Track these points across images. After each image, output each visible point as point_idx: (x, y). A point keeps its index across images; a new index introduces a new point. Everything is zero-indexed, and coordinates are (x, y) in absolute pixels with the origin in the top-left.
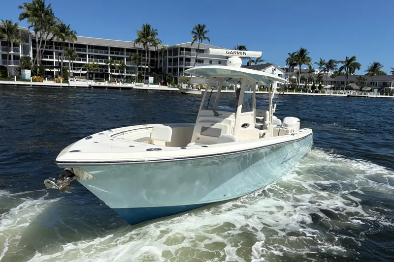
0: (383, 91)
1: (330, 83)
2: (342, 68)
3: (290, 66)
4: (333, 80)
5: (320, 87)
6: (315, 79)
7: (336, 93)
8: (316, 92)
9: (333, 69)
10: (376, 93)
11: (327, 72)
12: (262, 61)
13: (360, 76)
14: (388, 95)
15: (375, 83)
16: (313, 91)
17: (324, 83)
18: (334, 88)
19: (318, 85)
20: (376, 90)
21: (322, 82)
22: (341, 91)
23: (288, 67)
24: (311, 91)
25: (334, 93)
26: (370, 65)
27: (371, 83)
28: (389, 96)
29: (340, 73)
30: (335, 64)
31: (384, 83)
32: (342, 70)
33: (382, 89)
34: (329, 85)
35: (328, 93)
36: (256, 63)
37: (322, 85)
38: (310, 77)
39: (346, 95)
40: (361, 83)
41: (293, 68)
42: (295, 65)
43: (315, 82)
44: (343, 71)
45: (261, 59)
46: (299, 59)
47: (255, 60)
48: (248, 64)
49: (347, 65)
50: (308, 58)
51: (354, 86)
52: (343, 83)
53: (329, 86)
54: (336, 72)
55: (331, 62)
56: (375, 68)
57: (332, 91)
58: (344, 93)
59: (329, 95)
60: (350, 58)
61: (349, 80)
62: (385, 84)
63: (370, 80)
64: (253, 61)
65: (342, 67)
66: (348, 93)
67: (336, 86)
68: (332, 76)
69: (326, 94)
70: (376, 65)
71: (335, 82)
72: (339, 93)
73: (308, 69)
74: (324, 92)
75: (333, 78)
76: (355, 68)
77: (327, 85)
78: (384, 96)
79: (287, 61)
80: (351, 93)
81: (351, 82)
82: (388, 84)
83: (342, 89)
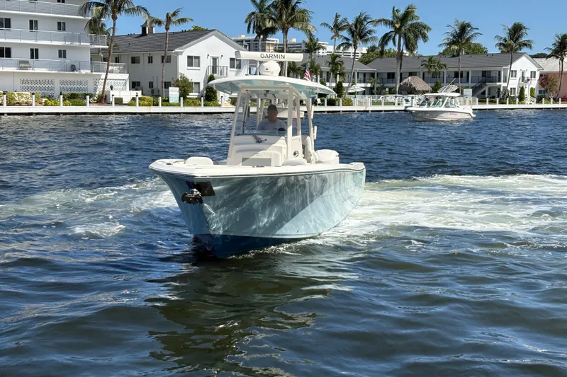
0: (484, 93)
1: (361, 77)
2: (386, 39)
3: (259, 36)
4: (367, 69)
5: (339, 89)
6: (326, 68)
7: (379, 103)
8: (331, 103)
9: (366, 41)
10: (470, 98)
11: (351, 50)
12: (183, 20)
13: (431, 59)
14: (495, 102)
15: (465, 75)
16: (322, 101)
17: (346, 78)
18: (370, 91)
19: (334, 85)
20: (468, 92)
21: (342, 74)
22: (390, 98)
23: (253, 36)
24: (319, 101)
25: (374, 103)
26: (451, 30)
27: (456, 75)
28: (497, 106)
29: (382, 53)
30: (370, 27)
31: (484, 73)
32: (386, 43)
33: (480, 87)
34: (360, 82)
35: (361, 104)
36: (167, 29)
37: (345, 85)
38: (312, 63)
39: (402, 108)
40: (435, 75)
41: (264, 39)
42: (272, 30)
43: (325, 75)
44: (390, 46)
45: (180, 16)
46: (281, 16)
47: (163, 19)
48: (144, 29)
49: (397, 31)
50: (303, 12)
51: (418, 83)
52: (391, 76)
53: (359, 87)
54: (372, 49)
55: (359, 22)
56: (461, 36)
57: (368, 98)
58: (397, 102)
59: (362, 109)
60: (402, 12)
61: (407, 68)
62: (487, 77)
63: (452, 65)
64: (159, 23)
65: (386, 35)
66: (407, 101)
67: (377, 86)
68: (365, 60)
69: (355, 108)
70: (464, 28)
71: (372, 75)
72: (386, 104)
73: (307, 40)
74: (349, 103)
75: (366, 63)
76: (416, 37)
77: (354, 83)
78: (488, 106)
79: (248, 20)
80: (415, 102)
81: (411, 74)
82: (492, 75)
83: (392, 92)
